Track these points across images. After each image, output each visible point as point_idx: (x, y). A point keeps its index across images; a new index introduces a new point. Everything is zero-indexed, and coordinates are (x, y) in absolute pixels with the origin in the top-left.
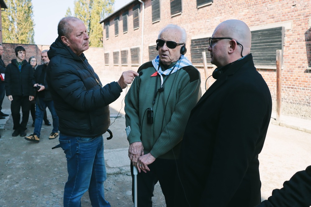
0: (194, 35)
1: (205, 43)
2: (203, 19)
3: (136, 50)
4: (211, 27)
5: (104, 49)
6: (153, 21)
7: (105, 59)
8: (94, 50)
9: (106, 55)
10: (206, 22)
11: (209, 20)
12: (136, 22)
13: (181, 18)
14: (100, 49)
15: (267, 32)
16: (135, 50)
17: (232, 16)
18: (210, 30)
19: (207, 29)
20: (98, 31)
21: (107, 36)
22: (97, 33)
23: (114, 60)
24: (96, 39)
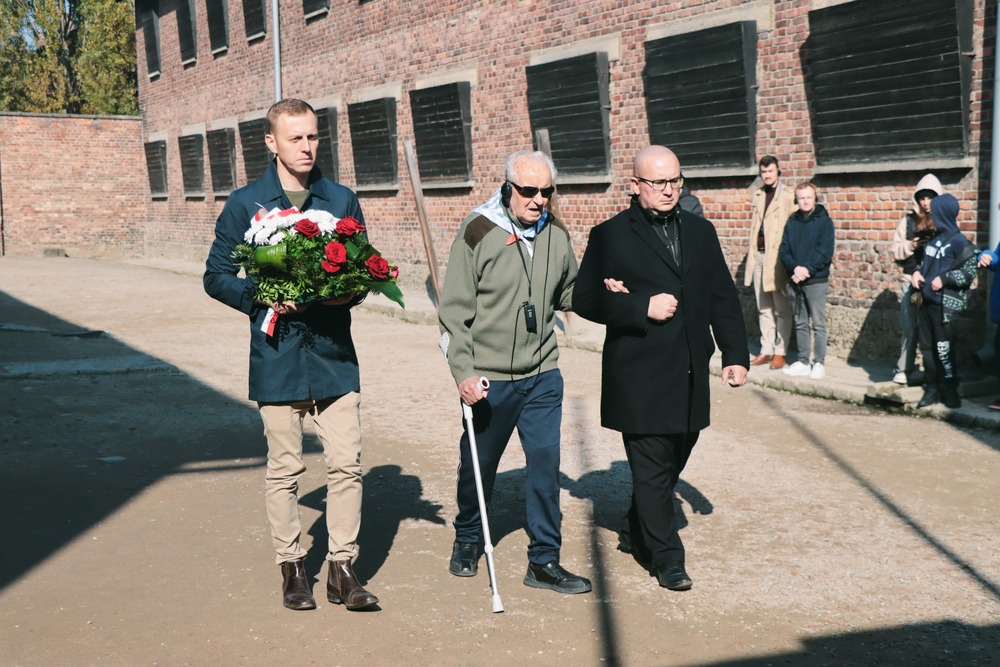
0: (422, 73)
1: (445, 102)
2: (441, 15)
3: (258, 129)
4: (461, 45)
5: (145, 123)
6: (306, 13)
7: (149, 169)
8: (98, 128)
9: (155, 152)
10: (447, 27)
11: (456, 21)
12: (252, 11)
13: (386, 8)
14: (124, 125)
15: (569, 68)
16: (255, 130)
17: (505, 10)
18: (459, 57)
19: (452, 53)
20: (112, 35)
21: (154, 64)
22: (107, 43)
23: (184, 175)
24: (103, 76)
